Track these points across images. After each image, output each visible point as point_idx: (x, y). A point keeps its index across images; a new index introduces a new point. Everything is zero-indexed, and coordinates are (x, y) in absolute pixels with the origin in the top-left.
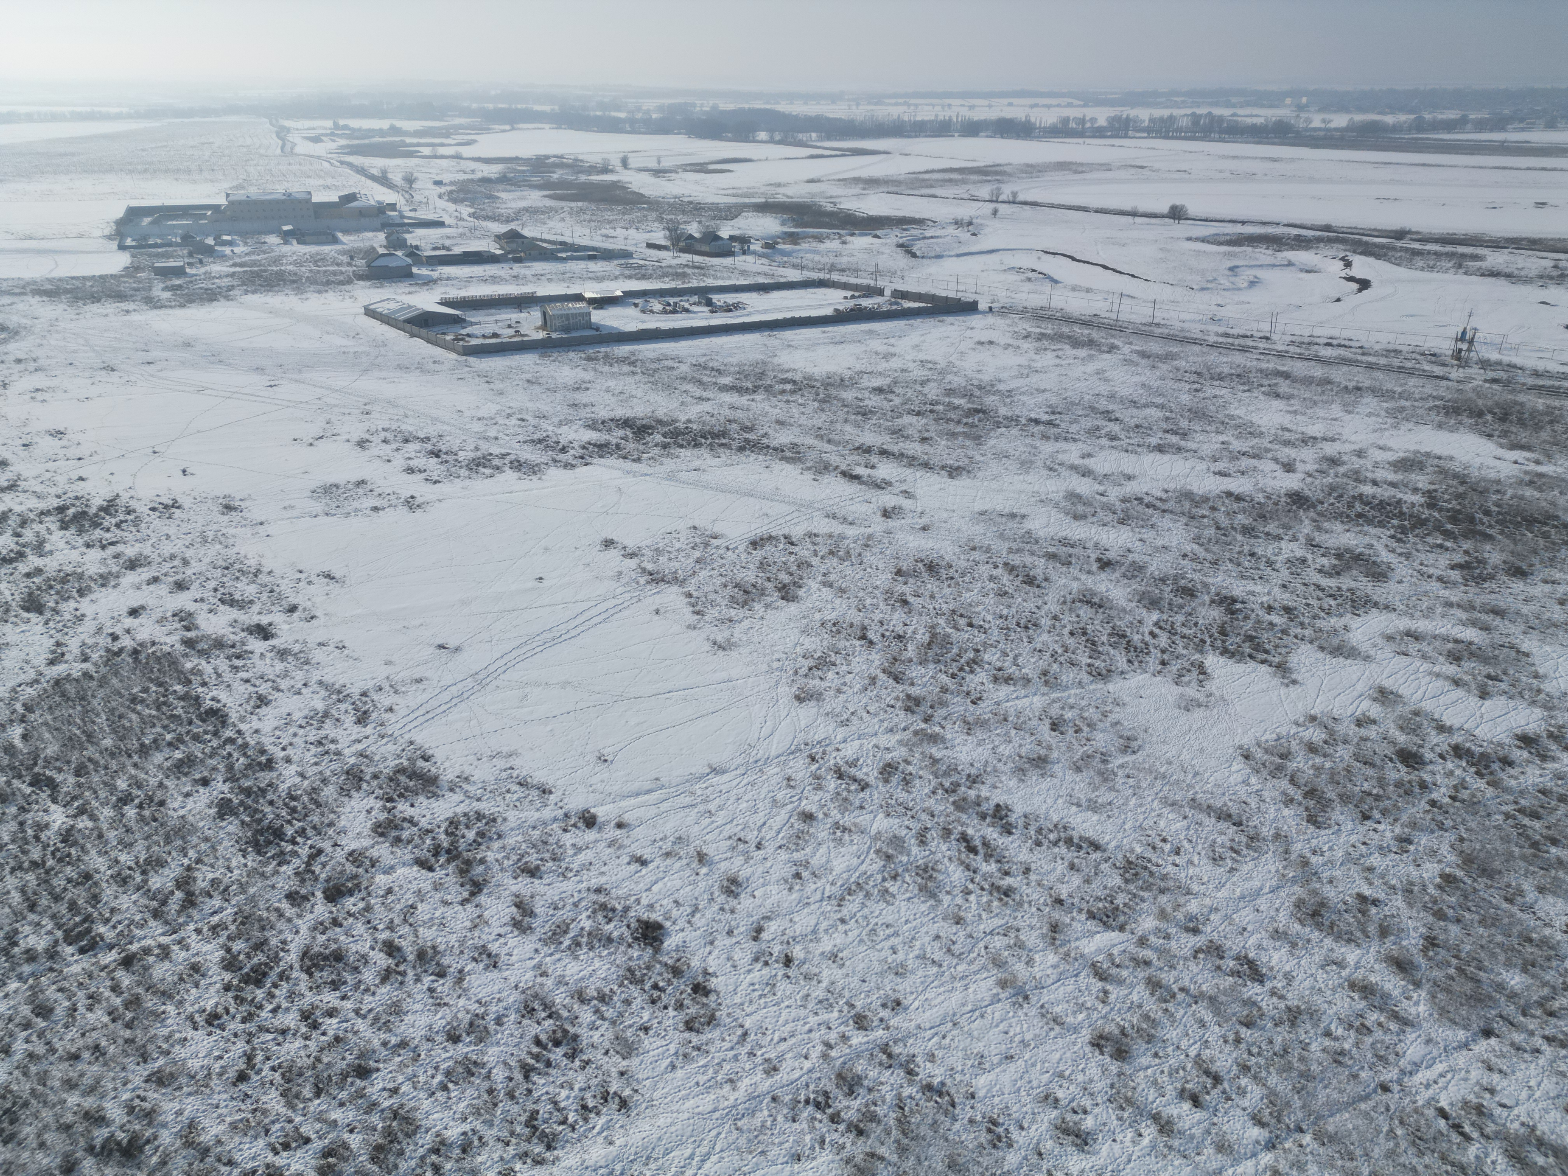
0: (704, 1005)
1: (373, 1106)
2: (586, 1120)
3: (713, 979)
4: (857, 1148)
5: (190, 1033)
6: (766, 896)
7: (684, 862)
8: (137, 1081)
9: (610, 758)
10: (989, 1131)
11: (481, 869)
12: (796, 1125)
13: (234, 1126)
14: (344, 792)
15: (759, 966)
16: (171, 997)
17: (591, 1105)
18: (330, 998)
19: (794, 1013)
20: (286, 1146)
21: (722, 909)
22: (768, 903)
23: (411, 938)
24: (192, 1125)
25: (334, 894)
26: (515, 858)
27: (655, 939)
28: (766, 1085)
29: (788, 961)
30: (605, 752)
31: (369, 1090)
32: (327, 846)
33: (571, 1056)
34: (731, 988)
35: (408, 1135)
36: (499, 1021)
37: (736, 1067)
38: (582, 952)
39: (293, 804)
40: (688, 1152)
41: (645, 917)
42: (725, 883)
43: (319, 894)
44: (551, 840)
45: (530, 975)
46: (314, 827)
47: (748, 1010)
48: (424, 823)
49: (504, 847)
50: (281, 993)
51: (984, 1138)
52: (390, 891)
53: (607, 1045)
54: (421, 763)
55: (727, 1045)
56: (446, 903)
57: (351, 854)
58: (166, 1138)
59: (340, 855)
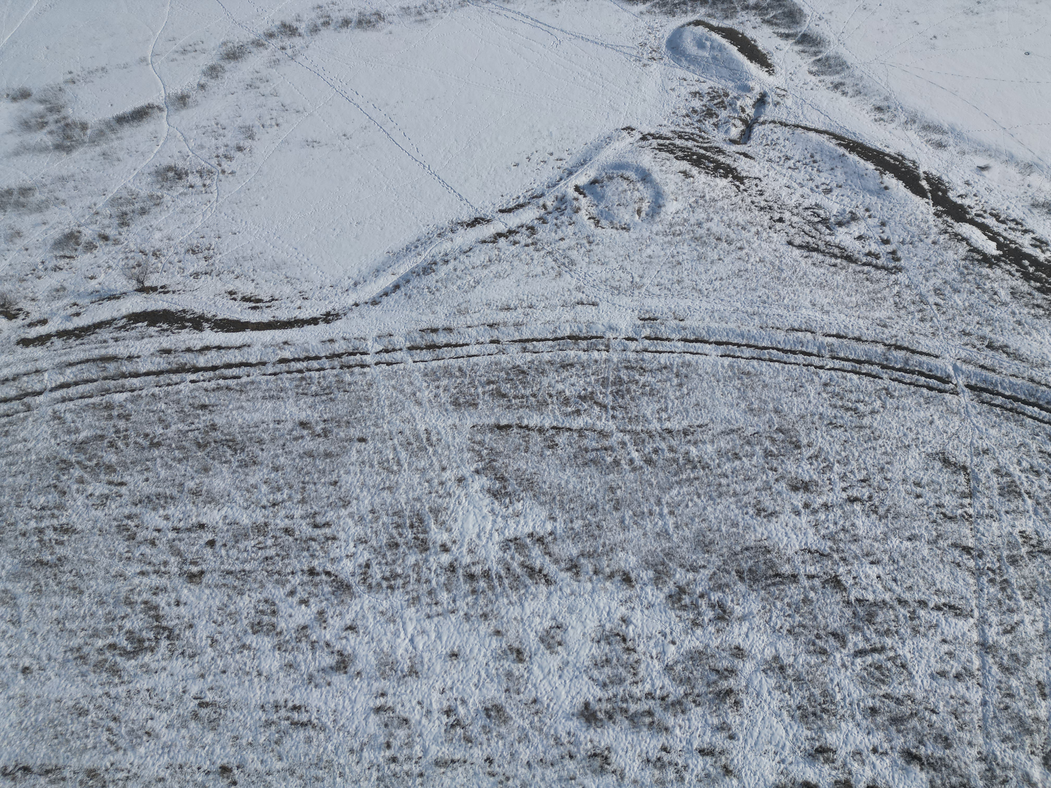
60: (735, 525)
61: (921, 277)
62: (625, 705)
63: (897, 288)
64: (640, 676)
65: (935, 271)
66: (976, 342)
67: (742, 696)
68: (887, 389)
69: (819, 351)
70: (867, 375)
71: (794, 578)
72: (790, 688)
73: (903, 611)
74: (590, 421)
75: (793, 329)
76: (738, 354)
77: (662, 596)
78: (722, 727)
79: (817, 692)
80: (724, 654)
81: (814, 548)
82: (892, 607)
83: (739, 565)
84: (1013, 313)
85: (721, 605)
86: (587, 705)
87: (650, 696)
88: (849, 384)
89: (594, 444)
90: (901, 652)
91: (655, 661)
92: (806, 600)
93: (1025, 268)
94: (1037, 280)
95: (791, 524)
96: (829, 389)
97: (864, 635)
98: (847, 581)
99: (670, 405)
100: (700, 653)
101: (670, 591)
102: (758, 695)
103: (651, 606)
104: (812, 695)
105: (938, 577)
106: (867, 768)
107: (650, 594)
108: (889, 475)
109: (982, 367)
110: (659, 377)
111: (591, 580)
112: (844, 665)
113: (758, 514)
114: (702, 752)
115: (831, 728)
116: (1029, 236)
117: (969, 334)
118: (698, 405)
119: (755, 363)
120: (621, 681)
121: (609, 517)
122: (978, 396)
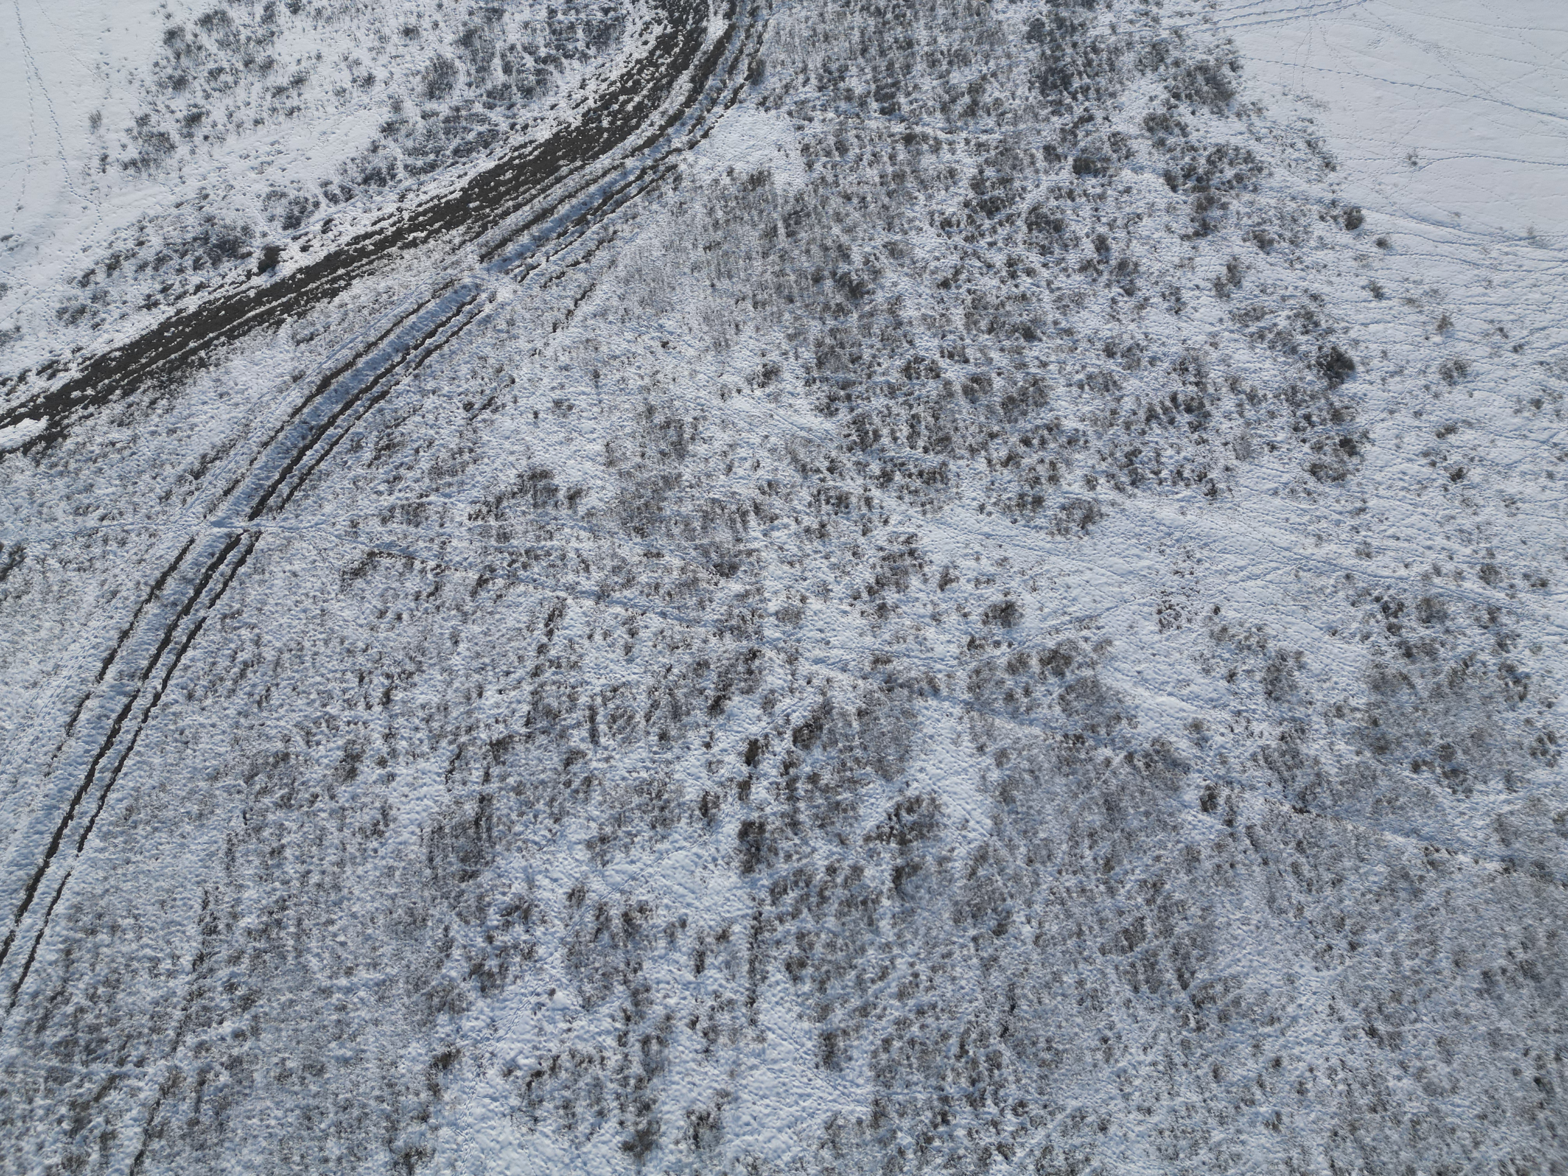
0: (1342, 461)
1: (1022, 366)
2: (1175, 483)
3: (1368, 446)
4: (1395, 664)
5: (926, 226)
6: (1484, 402)
7: (1423, 318)
8: (879, 242)
9: (1421, 163)
10: (1540, 740)
11: (1218, 213)
12: (1352, 610)
13: (924, 317)
14: (1141, 66)
15: (1424, 461)
16: (925, 188)
17: (1186, 474)
18: (1034, 259)
19: (1425, 523)
20: (951, 356)
21: (1427, 387)
22: (1481, 411)
23: (1122, 245)
24: (899, 299)
25: (1082, 168)
26: (1256, 219)
27: (1338, 375)
28: (1349, 561)
29: (1458, 476)
30: (1421, 153)
31: (1026, 352)
32: (1099, 115)
33: (1195, 428)
34: (1380, 463)
35: (1036, 404)
36: (1153, 361)
37: (1332, 530)
38: (1261, 347)
39: (1092, 56)
40: (1241, 563)
41: (1343, 349)
42: (1450, 365)
43: (1070, 160)
44: (1302, 221)
45: (1202, 338)
46: (1098, 91)
47: (1382, 492)
48: (1193, 137)
49: (1252, 203)
50: (1003, 232)
51: (1529, 741)
52: (1128, 190)
53: (1230, 438)
54: (1226, 70)
55: (1338, 507)
56: (1169, 229)
57: (1114, 135)
58: (880, 297)
59: (1106, 131)
60: (390, 871)
61: (46, 526)
62: (632, 1082)
63: (52, 562)
64: (593, 1052)
65: (42, 505)
66: (186, 488)
67: (633, 901)
68: (225, 616)
69: (125, 694)
70: (192, 636)
71: (484, 800)
72: (629, 834)
73: (548, 674)
74: (134, 1113)
75: (71, 725)
76: (86, 821)
77: (480, 1003)
78: (670, 934)
79: (636, 800)
80: (576, 918)
81: (446, 764)
82: (542, 686)
83: (453, 875)
84: (153, 433)
85: (508, 912)
86: (627, 1147)
87: (622, 1040)
88: (200, 664)
89: (184, 1107)
90: (598, 689)
91: (575, 1025)
92: (518, 790)
93: (85, 398)
94: (110, 390)
95: (406, 790)
96: (199, 692)
97: (573, 727)
98: (499, 732)
99: (148, 952)
100: (571, 953)
101: (474, 988)
102: (634, 879)
103: (492, 1024)
104: (639, 807)
105: (511, 623)
106: (726, 759)
107: (474, 1023)
108: (361, 645)
109: (227, 493)
110: (84, 966)
111: (436, 1128)
112: (607, 760)
113: (381, 834)
114: (699, 969)
115: (680, 792)
116: (32, 377)
117: (168, 495)
118: (163, 903)
119: (112, 796)
120: (598, 1084)
121: (333, 1087)
122: (271, 509)
